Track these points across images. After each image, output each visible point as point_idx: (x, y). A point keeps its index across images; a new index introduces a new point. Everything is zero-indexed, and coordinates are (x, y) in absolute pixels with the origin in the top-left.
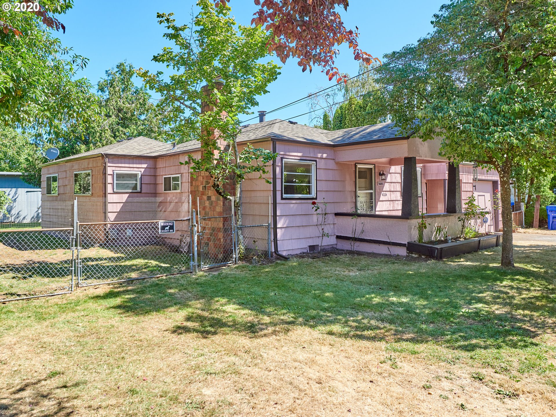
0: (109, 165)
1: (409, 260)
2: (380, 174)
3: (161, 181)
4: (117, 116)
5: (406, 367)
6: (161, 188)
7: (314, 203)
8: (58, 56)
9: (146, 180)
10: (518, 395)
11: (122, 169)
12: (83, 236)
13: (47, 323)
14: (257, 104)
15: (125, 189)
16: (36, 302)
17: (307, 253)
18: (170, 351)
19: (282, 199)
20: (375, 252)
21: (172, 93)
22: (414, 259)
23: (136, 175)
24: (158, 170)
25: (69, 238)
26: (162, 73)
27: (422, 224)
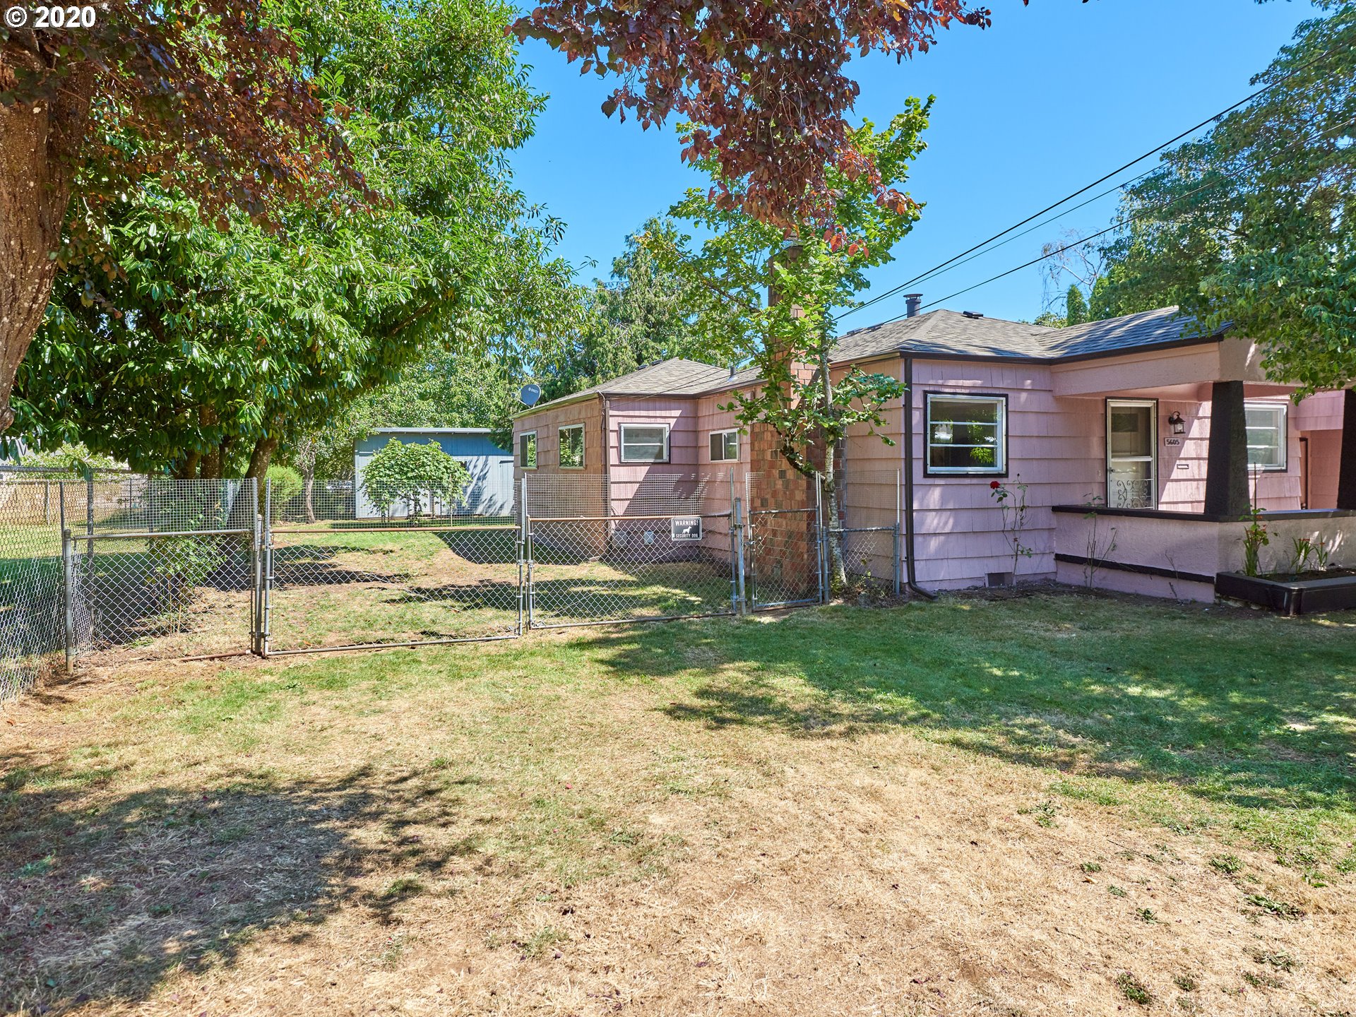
0: (612, 412)
1: (1217, 611)
2: (1173, 421)
3: (706, 441)
4: (646, 320)
5: (1069, 825)
6: (706, 454)
7: (994, 485)
8: (521, 222)
9: (679, 440)
10: (1304, 914)
11: (635, 420)
12: (536, 541)
13: (462, 684)
14: (867, 285)
15: (641, 456)
16: (459, 650)
17: (983, 588)
18: (630, 748)
19: (926, 475)
20: (1141, 592)
21: (707, 274)
22: (1231, 613)
23: (660, 431)
24: (701, 420)
25: (513, 544)
26: (689, 238)
27: (1256, 533)
